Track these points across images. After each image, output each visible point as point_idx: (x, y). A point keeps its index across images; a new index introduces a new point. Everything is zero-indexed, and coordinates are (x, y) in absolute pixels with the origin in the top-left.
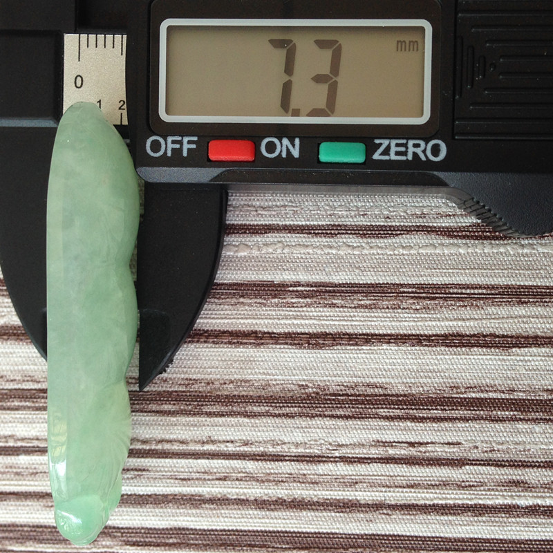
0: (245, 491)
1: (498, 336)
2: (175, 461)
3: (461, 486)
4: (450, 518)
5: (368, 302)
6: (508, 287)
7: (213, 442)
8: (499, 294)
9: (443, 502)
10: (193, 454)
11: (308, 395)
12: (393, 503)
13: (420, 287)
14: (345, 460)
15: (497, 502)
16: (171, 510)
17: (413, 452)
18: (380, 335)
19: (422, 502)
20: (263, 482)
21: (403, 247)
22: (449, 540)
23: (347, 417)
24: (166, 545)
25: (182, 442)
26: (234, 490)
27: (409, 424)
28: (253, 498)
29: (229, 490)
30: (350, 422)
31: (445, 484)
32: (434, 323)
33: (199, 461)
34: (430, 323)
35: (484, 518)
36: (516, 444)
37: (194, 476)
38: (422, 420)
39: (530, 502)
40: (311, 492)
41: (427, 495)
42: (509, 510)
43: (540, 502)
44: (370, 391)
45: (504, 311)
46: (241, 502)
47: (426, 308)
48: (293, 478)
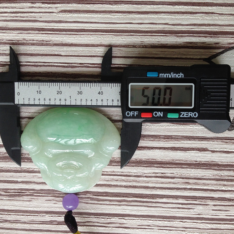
0: (122, 184)
1: (184, 148)
2: (105, 176)
3: (173, 183)
4: (171, 191)
5: (152, 139)
6: (187, 136)
7: (114, 172)
8: (184, 138)
9: (169, 187)
10: (109, 175)
11: (137, 161)
12: (157, 187)
13: (165, 136)
14: (146, 177)
15: (182, 187)
16: (104, 188)
17: (163, 175)
18: (155, 147)
19: (164, 187)
20: (126, 181)
21: (161, 126)
22: (170, 196)
23: (147, 167)
24: (103, 196)
25: (107, 172)
26: (119, 183)
27: (162, 168)
28: (124, 185)
29: (118, 183)
30: (147, 168)
31: (170, 183)
32: (168, 145)
33: (111, 176)
34: (167, 145)
35: (179, 191)
36: (187, 173)
37: (110, 180)
38: (165, 167)
39: (190, 187)
40: (138, 184)
41: (166, 185)
42: (185, 189)
43: (192, 187)
44: (152, 161)
45: (185, 142)
46: (121, 186)
47: (167, 141)
48: (134, 181)
